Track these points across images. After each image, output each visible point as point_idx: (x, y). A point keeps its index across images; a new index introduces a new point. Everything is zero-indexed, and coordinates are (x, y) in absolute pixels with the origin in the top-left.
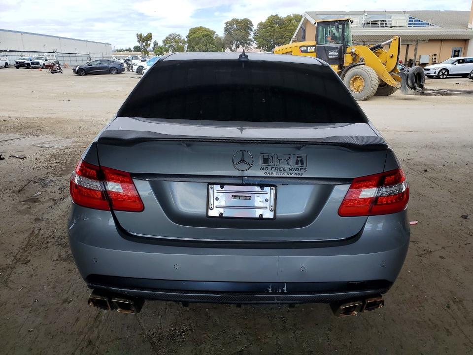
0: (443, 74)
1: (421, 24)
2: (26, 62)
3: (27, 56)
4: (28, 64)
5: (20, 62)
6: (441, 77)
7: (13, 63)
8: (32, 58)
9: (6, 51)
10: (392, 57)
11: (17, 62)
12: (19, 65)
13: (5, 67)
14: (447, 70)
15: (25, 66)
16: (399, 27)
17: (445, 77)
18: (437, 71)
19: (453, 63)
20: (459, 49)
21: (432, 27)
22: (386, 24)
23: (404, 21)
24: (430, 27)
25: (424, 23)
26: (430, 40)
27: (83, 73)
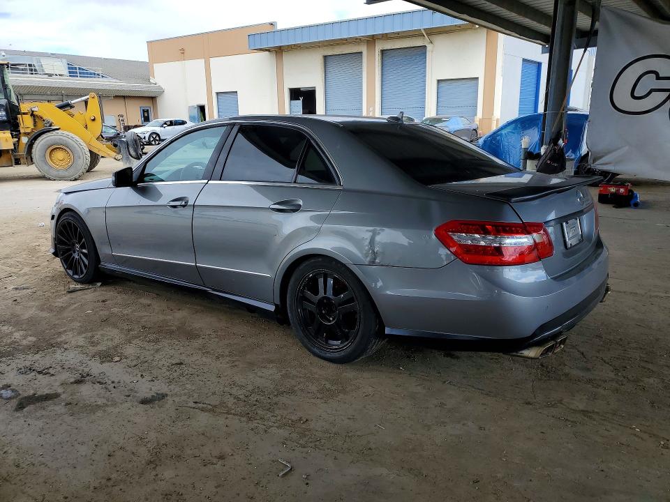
0: (155, 140)
1: (87, 73)
6: (153, 143)
10: (94, 120)
14: (158, 135)
16: (60, 75)
17: (157, 143)
18: (147, 136)
19: (162, 126)
20: (147, 108)
21: (104, 79)
22: (35, 70)
23: (61, 67)
24: (101, 79)
25: (91, 74)
26: (116, 97)
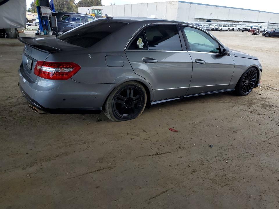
2: (249, 28)
3: (251, 24)
4: (249, 29)
5: (245, 28)
7: (242, 28)
8: (253, 26)
9: (242, 22)
11: (244, 28)
12: (245, 30)
13: (238, 31)
15: (247, 31)
27: (268, 35)
